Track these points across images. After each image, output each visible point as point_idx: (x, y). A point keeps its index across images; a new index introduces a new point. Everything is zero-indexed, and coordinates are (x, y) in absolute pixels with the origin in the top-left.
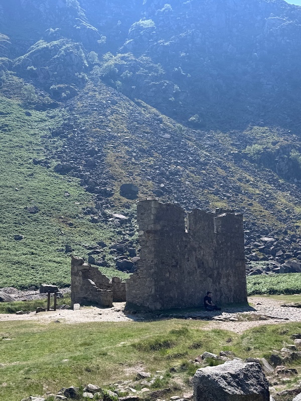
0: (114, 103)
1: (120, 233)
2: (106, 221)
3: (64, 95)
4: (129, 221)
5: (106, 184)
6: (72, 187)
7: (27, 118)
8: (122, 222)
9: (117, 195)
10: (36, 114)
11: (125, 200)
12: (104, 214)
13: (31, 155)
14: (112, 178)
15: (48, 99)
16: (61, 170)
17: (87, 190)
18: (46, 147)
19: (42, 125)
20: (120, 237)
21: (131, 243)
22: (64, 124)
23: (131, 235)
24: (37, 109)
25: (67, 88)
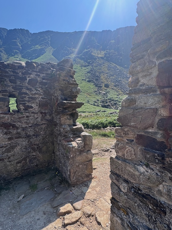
0: (104, 63)
1: (103, 97)
2: (100, 94)
3: (91, 63)
4: (106, 94)
5: (101, 84)
6: (92, 86)
7: (81, 69)
8: (104, 94)
9: (103, 87)
10: (84, 68)
11: (105, 88)
12: (99, 92)
13: (82, 78)
14: (102, 82)
15: (87, 64)
16: (89, 81)
17: (95, 86)
18: (86, 76)
19: (85, 71)
20: (103, 98)
21: (107, 100)
22: (91, 70)
23: (107, 98)
24: (84, 67)
25: (92, 61)
